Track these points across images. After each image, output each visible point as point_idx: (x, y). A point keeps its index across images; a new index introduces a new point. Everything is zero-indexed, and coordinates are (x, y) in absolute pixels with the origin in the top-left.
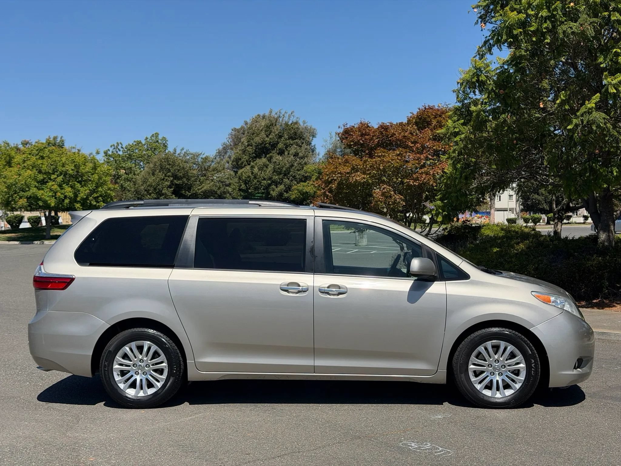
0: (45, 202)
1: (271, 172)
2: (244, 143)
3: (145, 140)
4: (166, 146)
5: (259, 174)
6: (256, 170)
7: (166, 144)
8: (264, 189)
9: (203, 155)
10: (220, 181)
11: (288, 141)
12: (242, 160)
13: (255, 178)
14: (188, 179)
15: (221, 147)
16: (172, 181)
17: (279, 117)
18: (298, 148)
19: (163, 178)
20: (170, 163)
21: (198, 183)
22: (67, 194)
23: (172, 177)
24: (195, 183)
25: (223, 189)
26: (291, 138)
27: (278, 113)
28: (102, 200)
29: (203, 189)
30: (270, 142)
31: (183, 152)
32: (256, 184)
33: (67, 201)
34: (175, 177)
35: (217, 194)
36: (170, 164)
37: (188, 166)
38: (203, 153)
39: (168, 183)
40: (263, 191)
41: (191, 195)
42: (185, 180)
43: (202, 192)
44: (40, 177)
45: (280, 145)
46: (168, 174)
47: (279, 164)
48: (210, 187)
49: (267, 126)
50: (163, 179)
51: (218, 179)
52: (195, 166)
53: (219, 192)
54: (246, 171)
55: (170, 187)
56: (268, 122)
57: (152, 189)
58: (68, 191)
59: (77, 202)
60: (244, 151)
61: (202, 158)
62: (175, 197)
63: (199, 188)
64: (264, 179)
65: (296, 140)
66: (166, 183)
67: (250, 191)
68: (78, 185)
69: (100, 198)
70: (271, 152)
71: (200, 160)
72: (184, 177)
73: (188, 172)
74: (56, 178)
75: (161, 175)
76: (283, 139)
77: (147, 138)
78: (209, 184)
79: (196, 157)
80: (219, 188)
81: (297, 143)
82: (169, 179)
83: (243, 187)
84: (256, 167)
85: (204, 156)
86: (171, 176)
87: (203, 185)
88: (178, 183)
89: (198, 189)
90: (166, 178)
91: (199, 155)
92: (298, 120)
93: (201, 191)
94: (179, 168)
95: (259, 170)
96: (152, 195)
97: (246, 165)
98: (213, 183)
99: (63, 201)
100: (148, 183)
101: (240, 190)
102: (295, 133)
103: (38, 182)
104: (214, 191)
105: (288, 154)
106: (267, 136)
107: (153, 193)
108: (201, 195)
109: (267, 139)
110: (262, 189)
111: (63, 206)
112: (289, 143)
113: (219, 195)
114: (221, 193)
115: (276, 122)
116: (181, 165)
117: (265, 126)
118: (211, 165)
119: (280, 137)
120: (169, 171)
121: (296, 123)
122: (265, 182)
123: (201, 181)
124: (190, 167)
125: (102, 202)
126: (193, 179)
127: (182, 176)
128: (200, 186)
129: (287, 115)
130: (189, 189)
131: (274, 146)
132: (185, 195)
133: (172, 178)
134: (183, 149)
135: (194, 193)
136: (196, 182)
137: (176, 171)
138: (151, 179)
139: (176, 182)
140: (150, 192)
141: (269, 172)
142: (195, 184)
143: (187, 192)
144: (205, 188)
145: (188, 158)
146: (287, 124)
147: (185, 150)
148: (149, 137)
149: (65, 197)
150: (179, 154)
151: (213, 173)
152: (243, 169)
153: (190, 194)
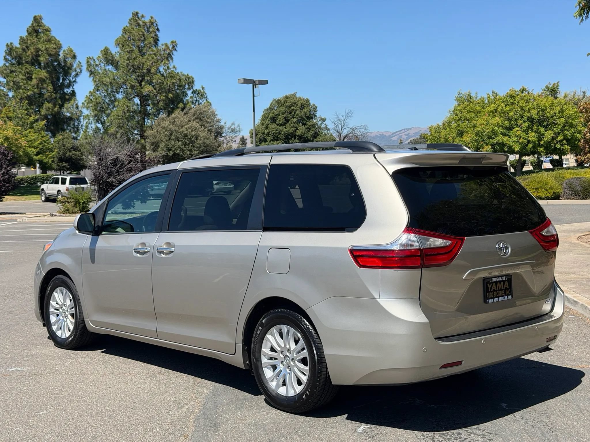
0: (510, 147)
22: (529, 139)
28: (566, 143)
33: (530, 146)
44: (507, 123)
58: (532, 136)
59: (540, 146)
68: (542, 129)
69: (565, 141)
74: (521, 124)
99: (527, 145)
103: (504, 128)
111: (527, 150)
125: (566, 146)
149: (529, 142)
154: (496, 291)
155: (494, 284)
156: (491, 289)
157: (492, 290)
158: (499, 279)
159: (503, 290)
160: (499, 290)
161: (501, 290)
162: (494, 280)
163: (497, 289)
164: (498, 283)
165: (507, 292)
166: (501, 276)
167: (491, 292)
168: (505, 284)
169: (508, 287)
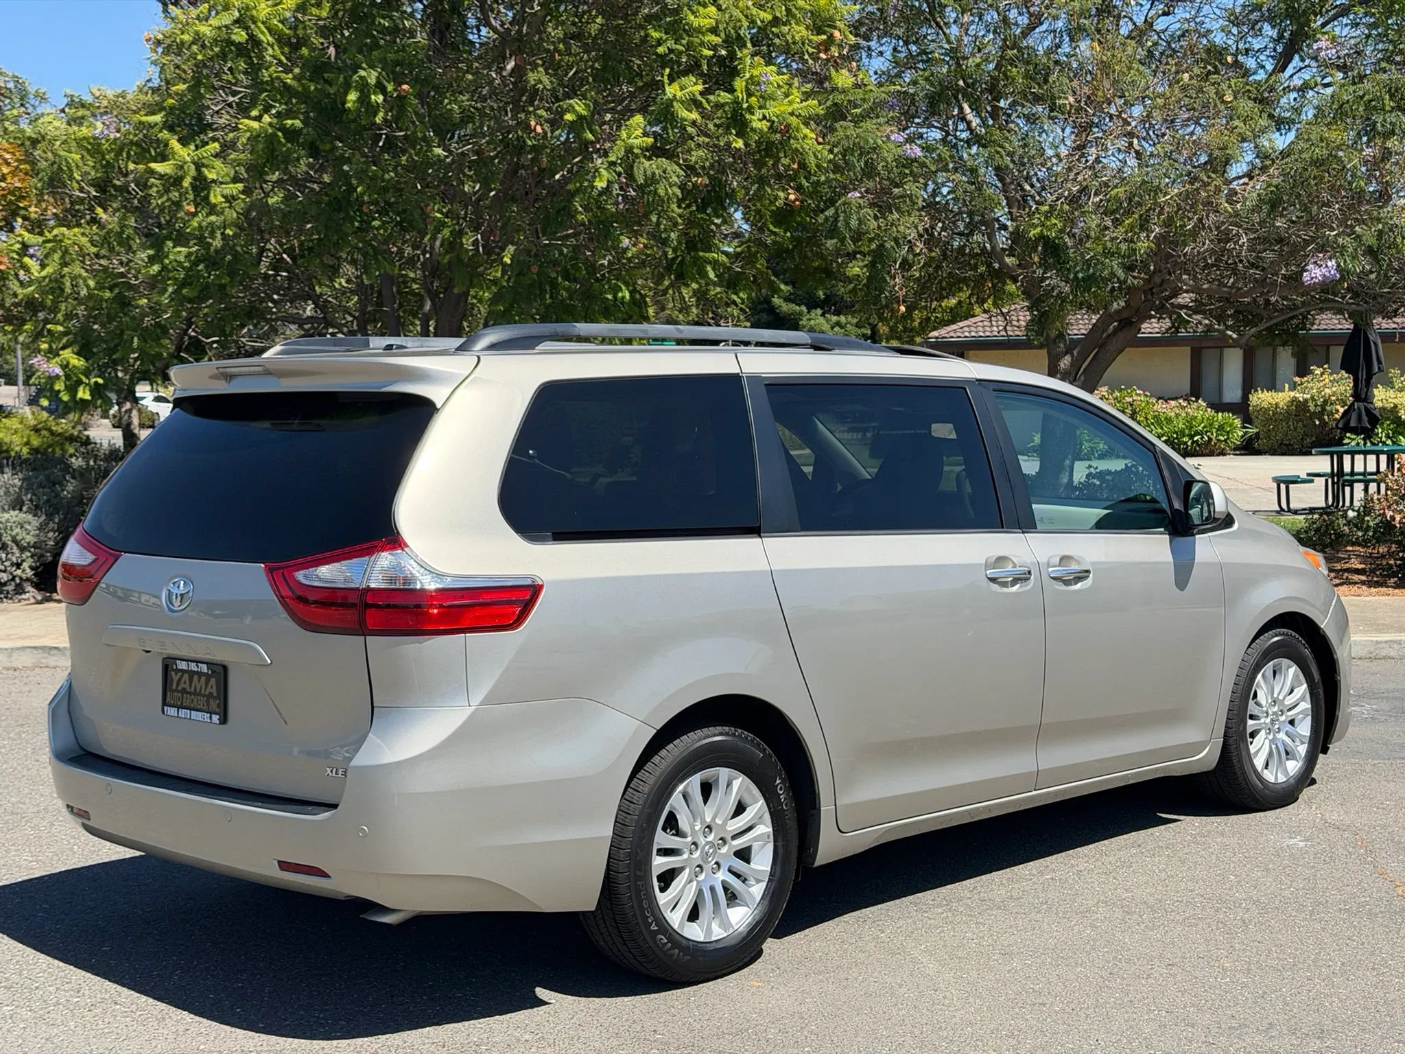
154: (190, 693)
155: (186, 676)
156: (178, 684)
157: (180, 688)
158: (193, 667)
159: (204, 696)
160: (195, 694)
161: (200, 694)
162: (182, 665)
163: (192, 690)
164: (196, 677)
165: (213, 704)
166: (197, 662)
167: (176, 691)
168: (209, 686)
169: (215, 694)
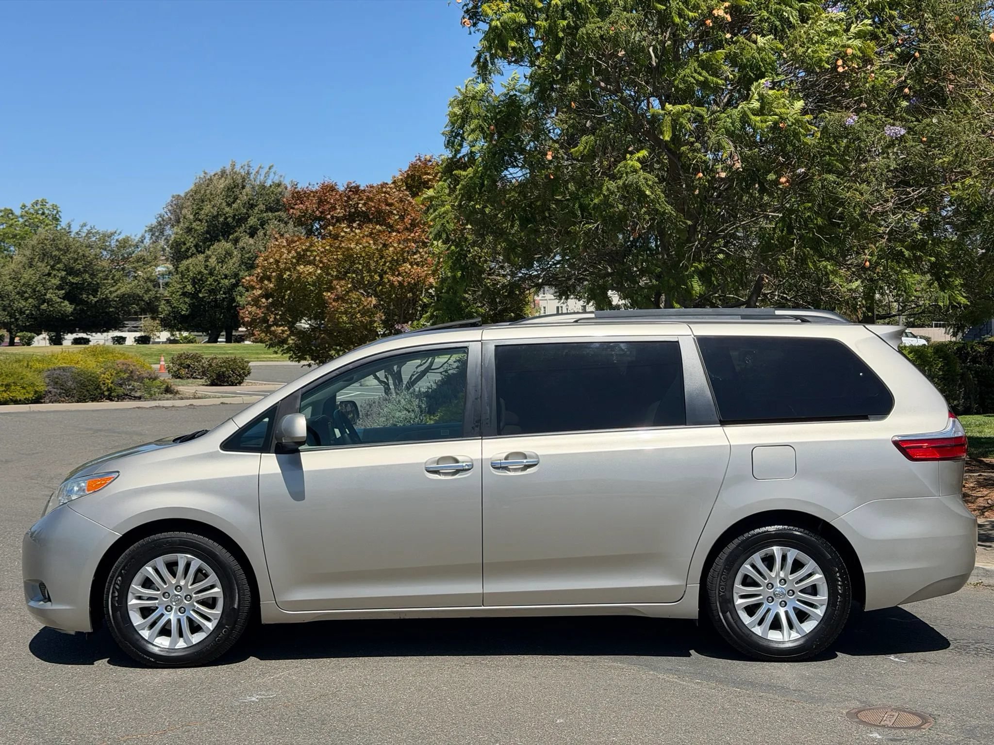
1: (237, 265)
2: (187, 216)
3: (21, 208)
4: (57, 220)
5: (217, 269)
6: (213, 261)
7: (57, 216)
8: (224, 293)
9: (119, 234)
10: (148, 279)
11: (265, 214)
12: (188, 245)
13: (211, 274)
14: (93, 275)
15: (154, 222)
16: (62, 279)
17: (248, 173)
18: (282, 225)
19: (47, 272)
20: (61, 247)
21: (109, 281)
23: (65, 271)
24: (105, 281)
25: (154, 292)
26: (270, 209)
27: (246, 167)
29: (119, 292)
30: (235, 215)
31: (85, 230)
32: (211, 284)
34: (70, 271)
35: (144, 301)
36: (59, 250)
37: (94, 253)
38: (118, 232)
39: (57, 282)
40: (224, 296)
41: (97, 301)
42: (87, 276)
43: (117, 297)
45: (252, 221)
46: (58, 266)
47: (250, 252)
48: (131, 289)
49: (228, 189)
50: (49, 274)
51: (145, 276)
52: (105, 253)
53: (146, 298)
54: (195, 264)
55: (60, 288)
56: (229, 181)
57: (29, 291)
60: (189, 230)
61: (117, 240)
62: (70, 304)
63: (112, 289)
64: (226, 277)
65: (279, 213)
66: (53, 281)
67: (201, 295)
70: (236, 231)
71: (113, 244)
72: (85, 271)
73: (91, 264)
75: (44, 268)
76: (256, 210)
77: (24, 206)
78: (129, 283)
79: (107, 238)
80: (148, 291)
81: (280, 217)
82: (60, 275)
83: (189, 288)
84: (213, 256)
85: (121, 237)
86: (62, 270)
87: (119, 284)
88: (75, 281)
89: (111, 292)
90: (54, 272)
91: (112, 234)
92: (282, 179)
93: (115, 294)
94: (76, 257)
95: (218, 262)
96: (30, 300)
97: (194, 254)
98: (136, 282)
100: (22, 281)
101: (184, 294)
102: (278, 201)
104: (138, 295)
105: (265, 235)
106: (229, 205)
107: (30, 297)
108: (115, 301)
109: (227, 209)
110: (221, 292)
112: (266, 218)
113: (147, 303)
114: (150, 300)
115: (243, 181)
116: (79, 251)
117: (224, 188)
118: (133, 252)
119: (252, 206)
120: (59, 261)
121: (279, 185)
122: (227, 281)
123: (115, 278)
124: (96, 255)
126: (101, 275)
127: (82, 269)
128: (113, 286)
129: (263, 172)
130: (95, 292)
131: (241, 220)
132: (86, 301)
133: (64, 273)
134: (85, 225)
135: (103, 299)
136: (108, 280)
137: (72, 261)
138: (28, 275)
139: (72, 281)
140: (26, 295)
141: (234, 264)
142: (104, 284)
143: (91, 297)
144: (123, 290)
145: (94, 239)
146: (263, 187)
147: (88, 228)
148: (29, 205)
150: (77, 233)
151: (136, 265)
152: (190, 260)
153: (96, 299)
